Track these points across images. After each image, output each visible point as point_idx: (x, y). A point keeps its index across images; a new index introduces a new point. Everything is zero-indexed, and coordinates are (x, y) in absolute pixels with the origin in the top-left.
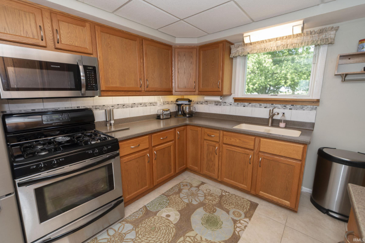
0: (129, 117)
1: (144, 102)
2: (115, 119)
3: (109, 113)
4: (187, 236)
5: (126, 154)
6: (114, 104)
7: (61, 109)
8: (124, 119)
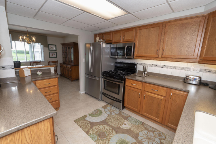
0: (159, 73)
1: (174, 65)
2: (147, 71)
3: (145, 68)
4: (112, 131)
5: (128, 85)
6: (150, 64)
7: (129, 63)
8: (154, 73)
